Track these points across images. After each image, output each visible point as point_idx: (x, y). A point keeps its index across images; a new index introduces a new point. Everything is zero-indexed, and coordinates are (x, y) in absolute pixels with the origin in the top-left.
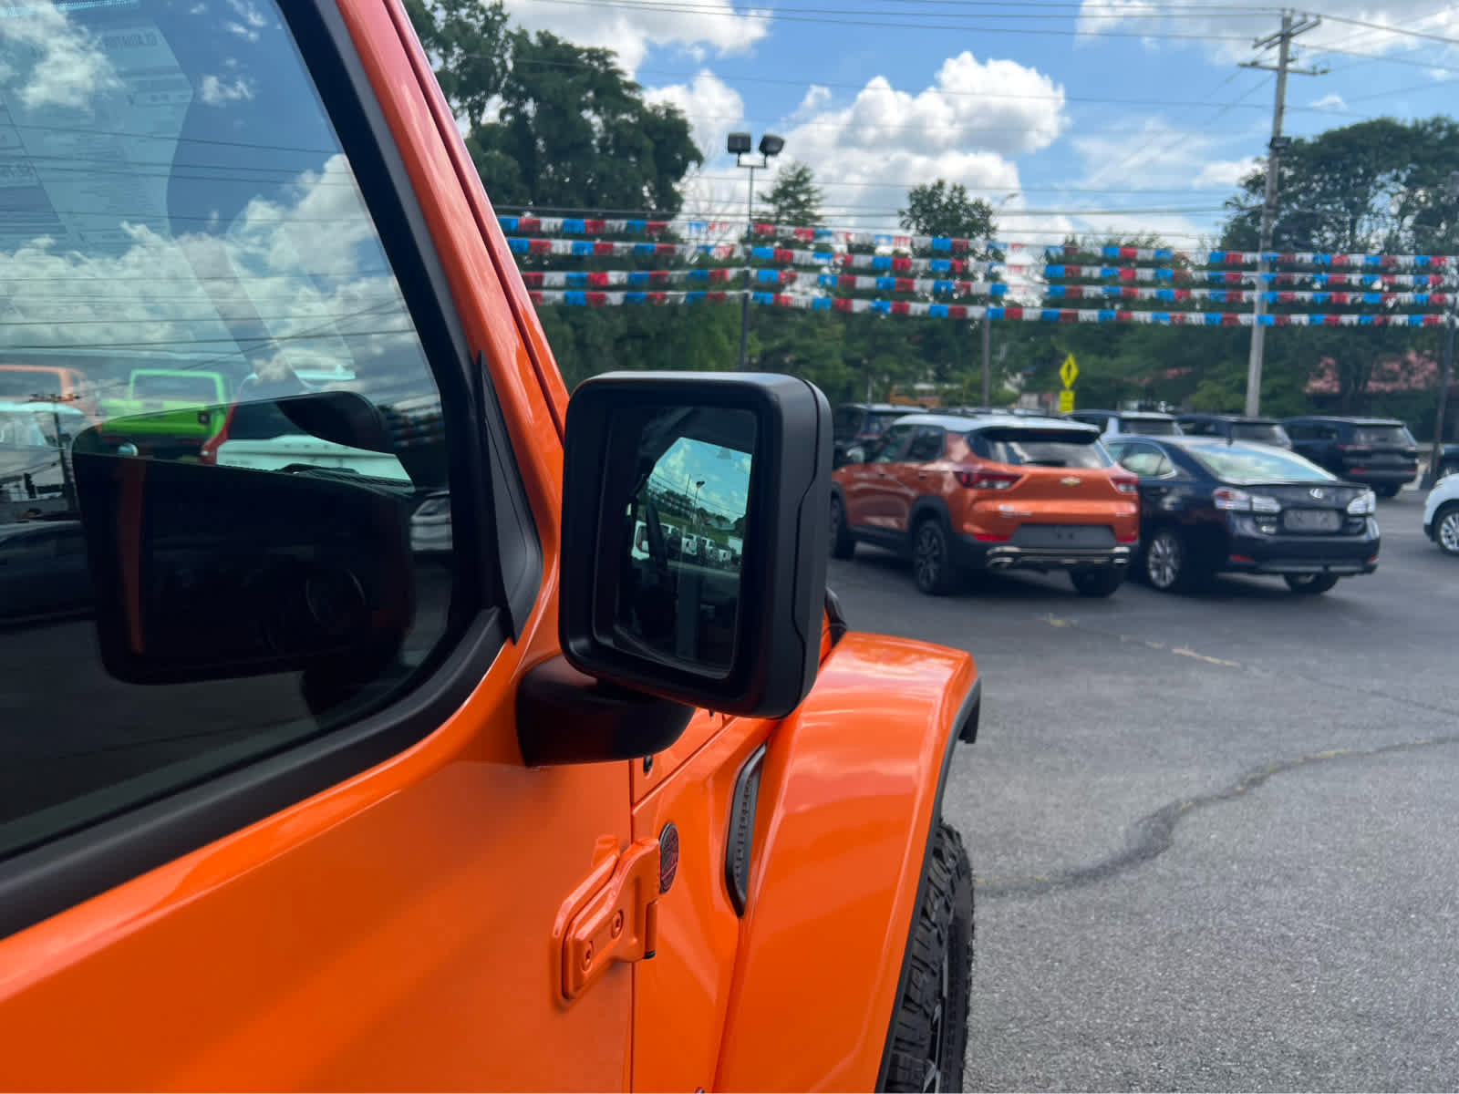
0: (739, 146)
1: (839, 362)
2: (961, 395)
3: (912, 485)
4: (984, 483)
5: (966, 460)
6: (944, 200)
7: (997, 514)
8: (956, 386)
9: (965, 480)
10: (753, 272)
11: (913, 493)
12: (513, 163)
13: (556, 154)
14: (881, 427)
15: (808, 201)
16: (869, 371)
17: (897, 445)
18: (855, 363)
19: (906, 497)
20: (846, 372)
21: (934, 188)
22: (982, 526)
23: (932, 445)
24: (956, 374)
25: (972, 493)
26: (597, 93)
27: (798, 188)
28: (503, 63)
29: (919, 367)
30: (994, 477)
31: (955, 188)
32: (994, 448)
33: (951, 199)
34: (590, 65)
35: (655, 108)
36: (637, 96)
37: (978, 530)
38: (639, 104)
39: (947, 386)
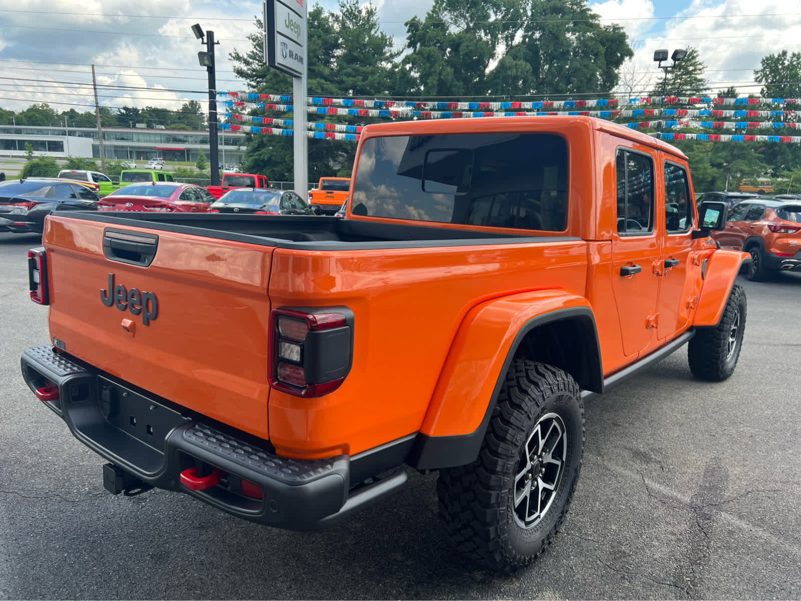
0: (661, 57)
1: (708, 165)
2: (788, 185)
3: (746, 231)
4: (783, 231)
5: (775, 220)
6: (787, 63)
7: (788, 244)
8: (785, 180)
9: (773, 229)
10: (663, 123)
11: (746, 235)
12: (529, 66)
13: (550, 59)
14: (732, 204)
15: (695, 70)
16: (728, 170)
17: (740, 213)
18: (719, 166)
19: (743, 237)
20: (712, 171)
21: (779, 56)
22: (780, 250)
23: (758, 213)
24: (785, 172)
25: (776, 235)
26: (575, 24)
27: (689, 63)
28: (525, 11)
29: (762, 167)
30: (787, 228)
31: (794, 55)
32: (790, 215)
33: (791, 62)
34: (572, 8)
35: (607, 28)
36: (597, 22)
37: (778, 251)
38: (598, 26)
39: (779, 179)
